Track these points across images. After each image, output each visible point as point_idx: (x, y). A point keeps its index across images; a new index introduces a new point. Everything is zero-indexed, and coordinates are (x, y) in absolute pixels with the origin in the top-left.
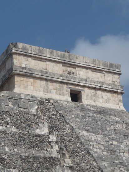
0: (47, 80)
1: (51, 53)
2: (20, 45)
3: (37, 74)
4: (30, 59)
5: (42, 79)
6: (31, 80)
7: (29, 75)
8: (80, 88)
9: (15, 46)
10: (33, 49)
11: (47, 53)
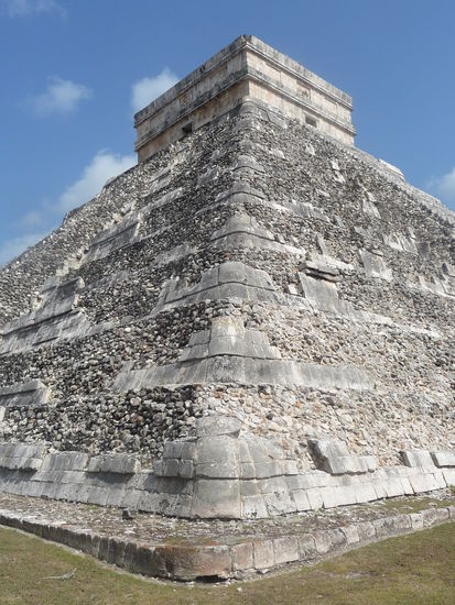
0: (282, 96)
1: (286, 61)
2: (255, 40)
3: (274, 85)
4: (264, 63)
5: (277, 93)
6: (266, 92)
7: (263, 84)
8: (314, 117)
9: (249, 40)
10: (268, 51)
11: (282, 60)
